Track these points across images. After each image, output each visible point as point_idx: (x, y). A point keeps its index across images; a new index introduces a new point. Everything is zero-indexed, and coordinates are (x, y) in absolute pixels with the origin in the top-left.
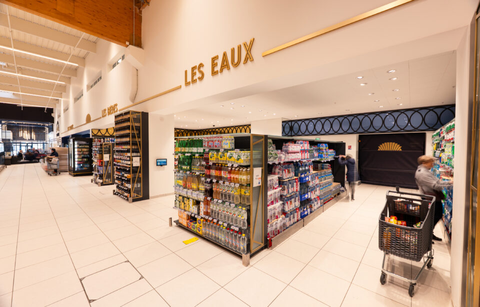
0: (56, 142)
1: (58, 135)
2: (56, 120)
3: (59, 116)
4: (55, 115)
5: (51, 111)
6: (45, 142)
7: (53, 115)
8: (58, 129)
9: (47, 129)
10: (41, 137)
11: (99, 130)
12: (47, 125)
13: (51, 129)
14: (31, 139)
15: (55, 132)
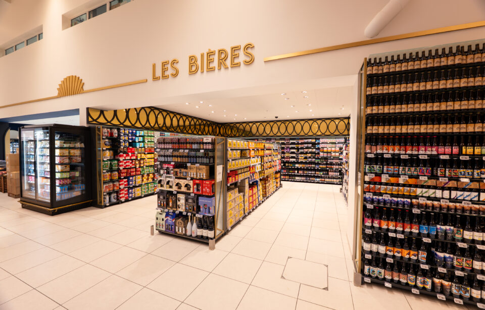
11: (102, 112)
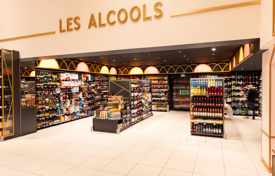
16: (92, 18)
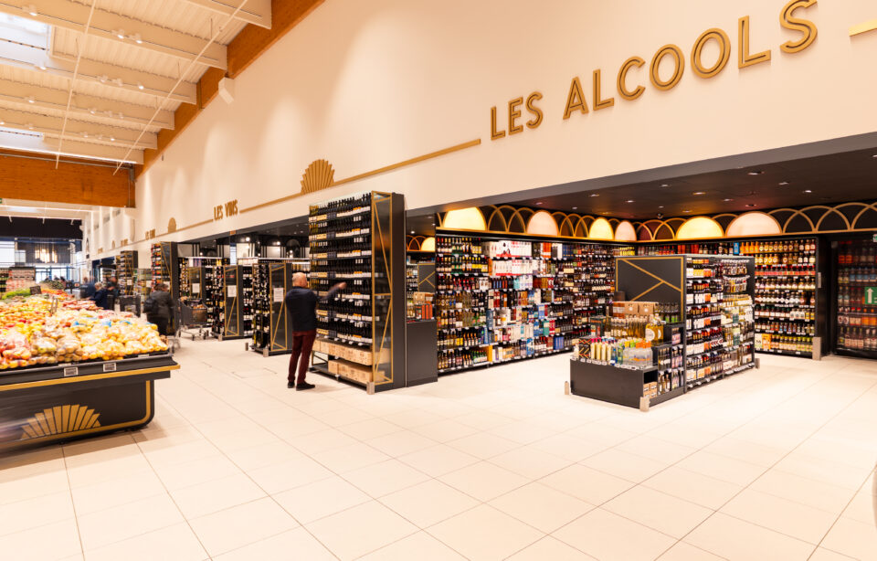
0: (85, 267)
1: (88, 256)
2: (85, 236)
3: (89, 231)
4: (84, 228)
5: (79, 223)
6: (69, 266)
7: (81, 227)
8: (88, 248)
9: (73, 246)
10: (65, 259)
12: (74, 240)
13: (79, 248)
14: (51, 262)
15: (84, 252)
16: (575, 90)
